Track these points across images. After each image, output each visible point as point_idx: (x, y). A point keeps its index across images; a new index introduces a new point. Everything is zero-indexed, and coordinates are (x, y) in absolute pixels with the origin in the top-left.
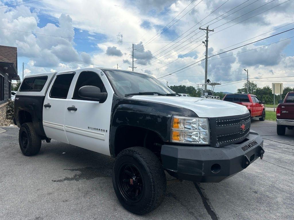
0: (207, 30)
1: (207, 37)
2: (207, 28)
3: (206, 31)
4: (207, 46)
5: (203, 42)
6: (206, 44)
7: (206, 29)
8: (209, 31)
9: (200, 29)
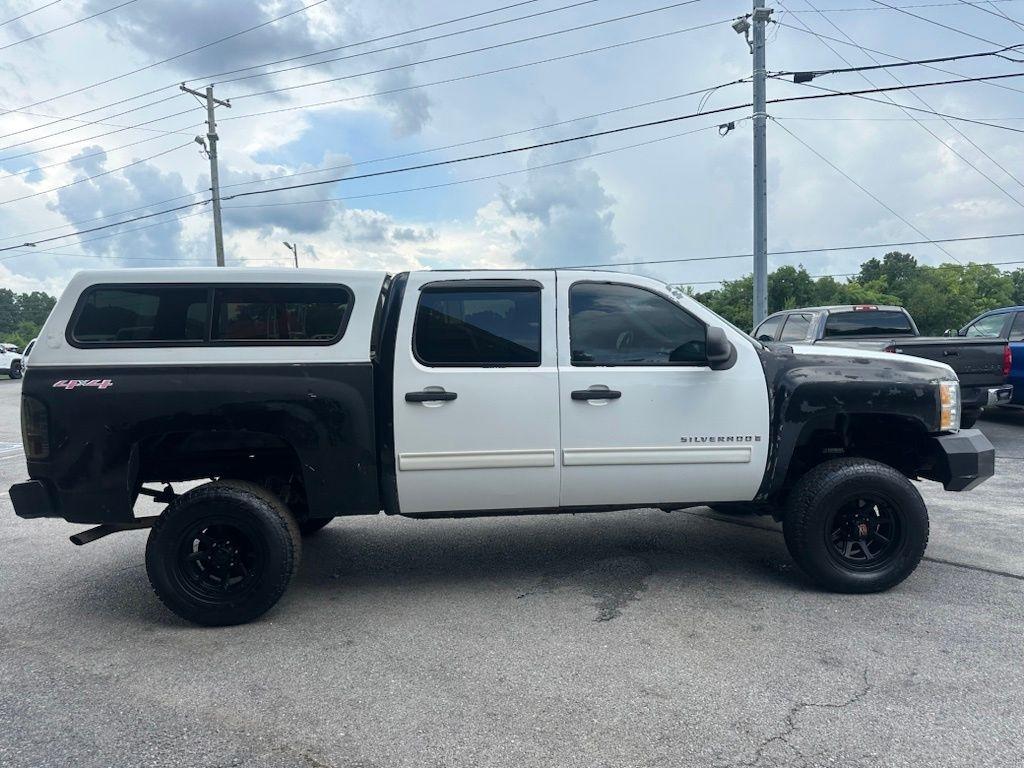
0: (209, 96)
1: (211, 124)
2: (209, 90)
3: (205, 101)
4: (213, 155)
5: (199, 141)
6: (208, 149)
7: (205, 92)
8: (216, 105)
9: (183, 88)
